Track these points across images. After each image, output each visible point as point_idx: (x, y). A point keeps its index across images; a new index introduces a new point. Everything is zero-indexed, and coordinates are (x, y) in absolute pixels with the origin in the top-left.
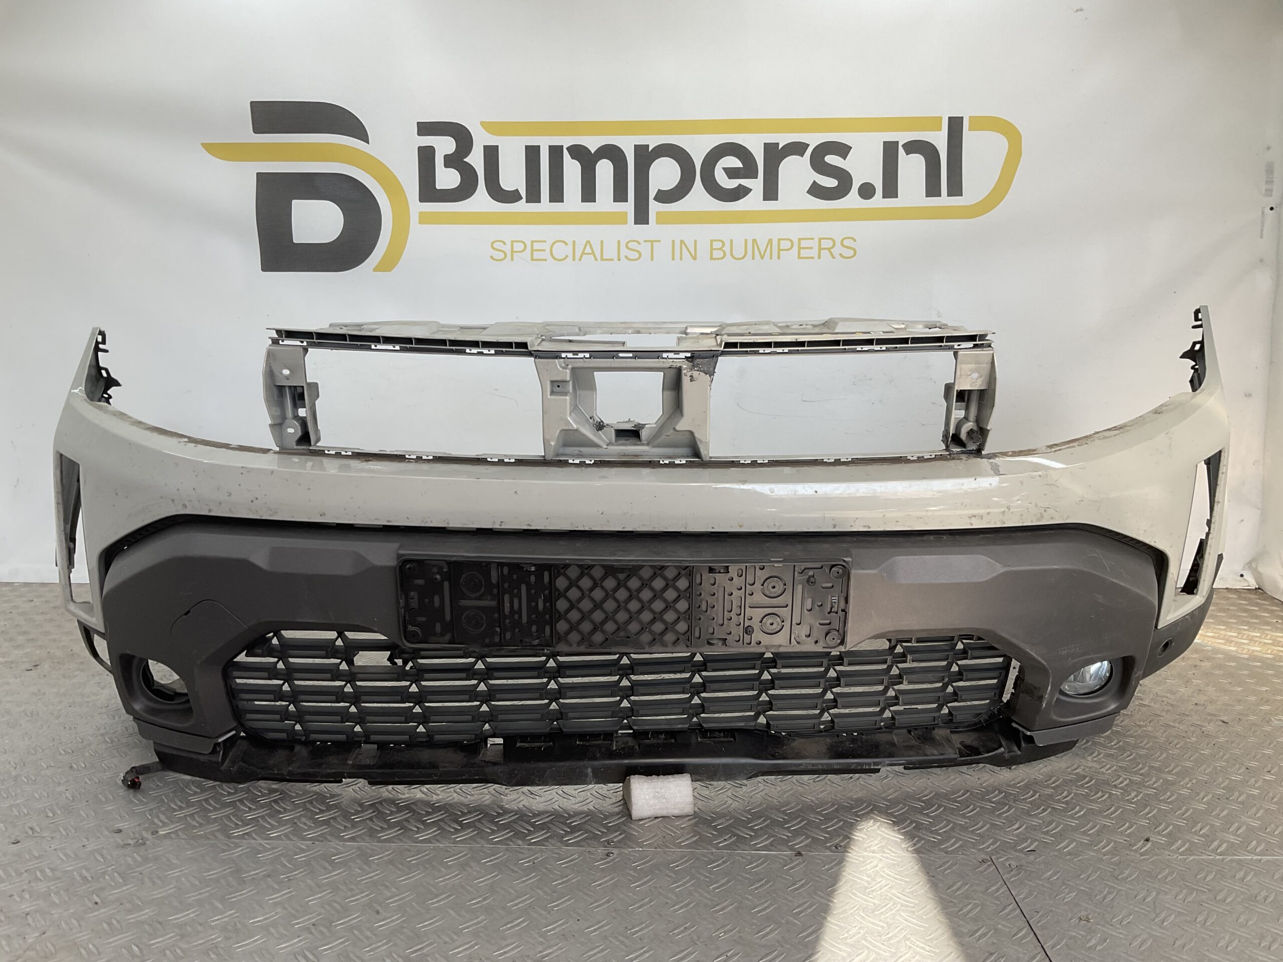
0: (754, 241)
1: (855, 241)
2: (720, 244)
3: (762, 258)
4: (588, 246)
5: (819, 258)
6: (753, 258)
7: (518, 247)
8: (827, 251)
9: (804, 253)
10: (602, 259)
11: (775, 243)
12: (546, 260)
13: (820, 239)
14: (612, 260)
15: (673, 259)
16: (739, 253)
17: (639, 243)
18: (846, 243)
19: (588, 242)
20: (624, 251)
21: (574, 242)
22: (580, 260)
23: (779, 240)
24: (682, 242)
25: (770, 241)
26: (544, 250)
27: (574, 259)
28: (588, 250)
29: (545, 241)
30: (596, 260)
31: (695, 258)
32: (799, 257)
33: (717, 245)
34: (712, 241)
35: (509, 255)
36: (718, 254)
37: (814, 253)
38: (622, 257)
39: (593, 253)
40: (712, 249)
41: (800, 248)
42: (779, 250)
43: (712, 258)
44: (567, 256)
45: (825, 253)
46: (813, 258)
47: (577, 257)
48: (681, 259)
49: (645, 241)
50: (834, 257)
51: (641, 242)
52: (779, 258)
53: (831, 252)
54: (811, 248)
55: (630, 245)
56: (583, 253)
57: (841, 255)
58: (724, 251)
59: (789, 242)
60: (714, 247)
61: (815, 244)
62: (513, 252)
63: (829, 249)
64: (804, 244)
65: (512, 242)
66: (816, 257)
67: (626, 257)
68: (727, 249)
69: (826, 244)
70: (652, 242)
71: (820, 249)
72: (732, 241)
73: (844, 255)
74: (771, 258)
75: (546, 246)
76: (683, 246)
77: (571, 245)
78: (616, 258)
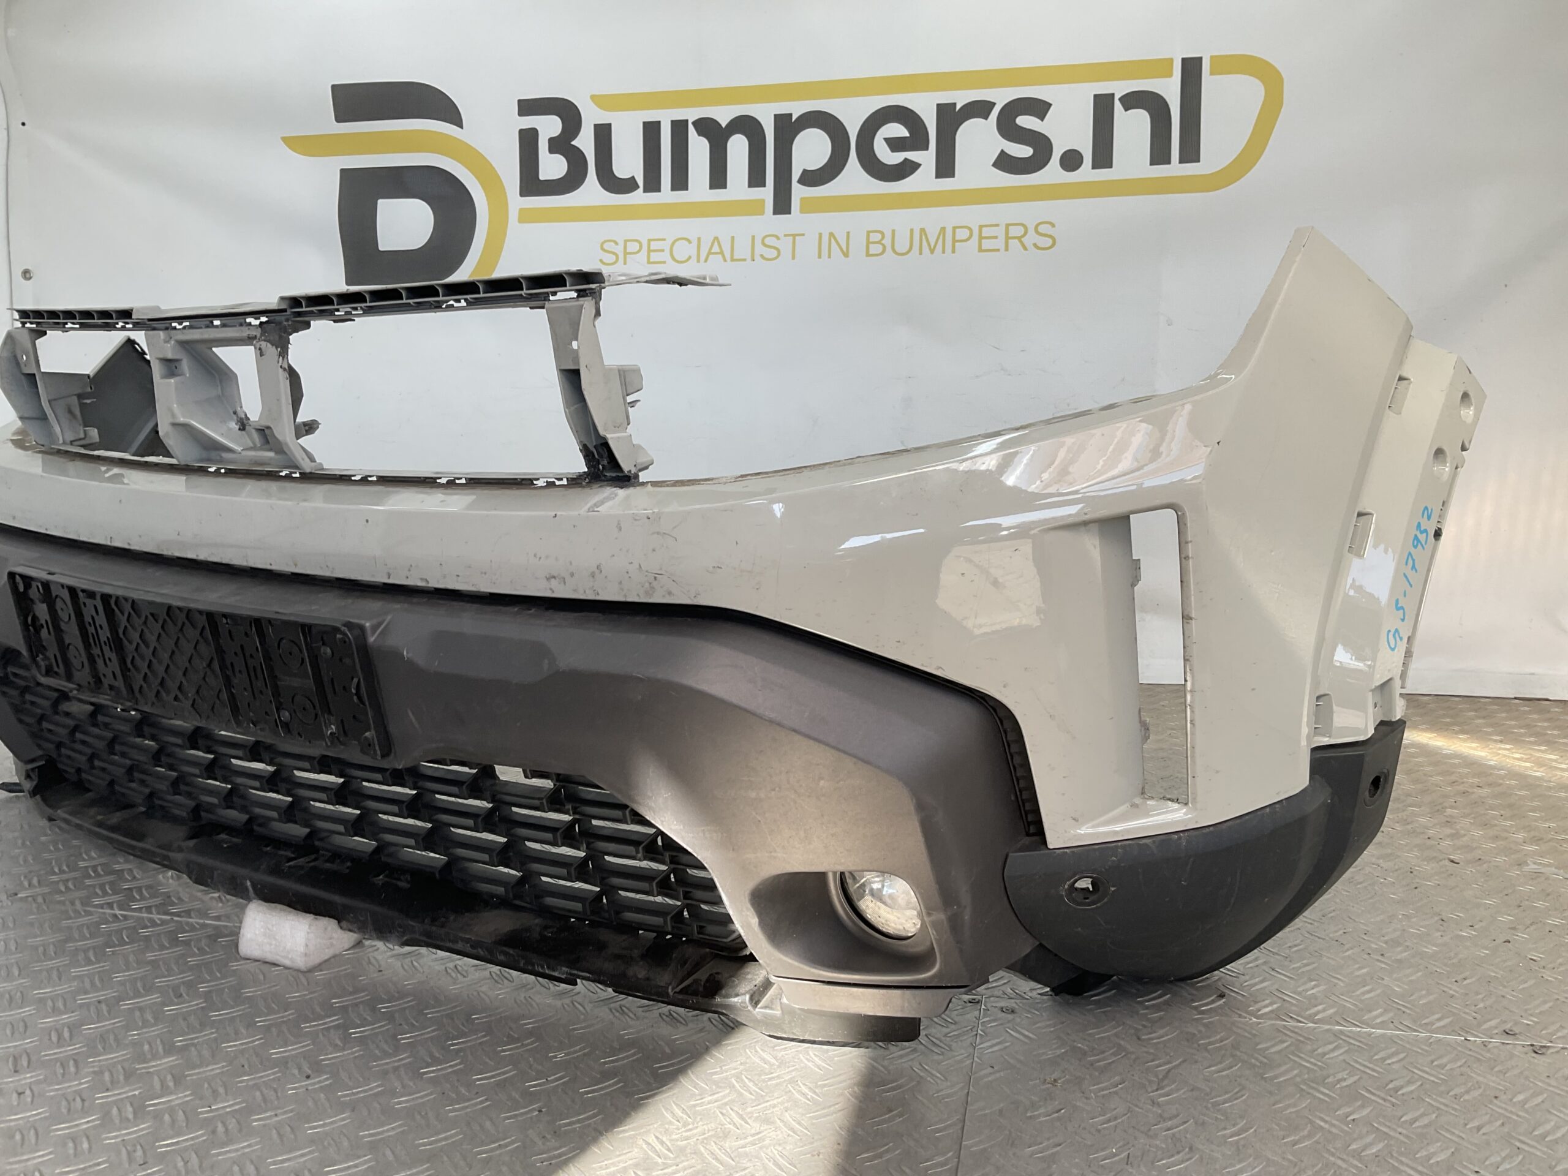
0: (923, 230)
1: (1053, 225)
3: (932, 251)
4: (716, 243)
5: (1007, 249)
6: (921, 253)
7: (633, 247)
8: (1016, 241)
9: (986, 244)
10: (733, 260)
11: (949, 232)
12: (664, 262)
13: (1008, 225)
15: (820, 257)
16: (902, 245)
17: (778, 238)
18: (1042, 228)
19: (716, 238)
20: (759, 249)
21: (699, 239)
22: (706, 261)
23: (954, 228)
24: (831, 235)
25: (943, 229)
26: (662, 251)
27: (698, 261)
28: (716, 249)
29: (664, 240)
30: (725, 261)
31: (846, 255)
32: (980, 250)
33: (875, 237)
34: (868, 233)
35: (621, 256)
36: (875, 249)
37: (1000, 243)
38: (757, 257)
39: (722, 253)
40: (868, 243)
42: (954, 241)
43: (868, 255)
44: (690, 258)
45: (1014, 243)
46: (998, 250)
47: (703, 258)
48: (829, 257)
50: (1025, 248)
51: (781, 235)
52: (953, 252)
53: (1021, 242)
54: (996, 237)
56: (710, 253)
57: (1035, 245)
58: (884, 246)
59: (966, 230)
60: (871, 240)
61: (1000, 232)
62: (626, 253)
63: (1019, 238)
64: (986, 232)
65: (626, 241)
66: (1002, 247)
67: (762, 256)
68: (887, 241)
69: (1015, 231)
70: (794, 236)
71: (1008, 238)
73: (1039, 245)
74: (944, 252)
75: (666, 246)
76: (833, 240)
77: (695, 243)
78: (749, 258)
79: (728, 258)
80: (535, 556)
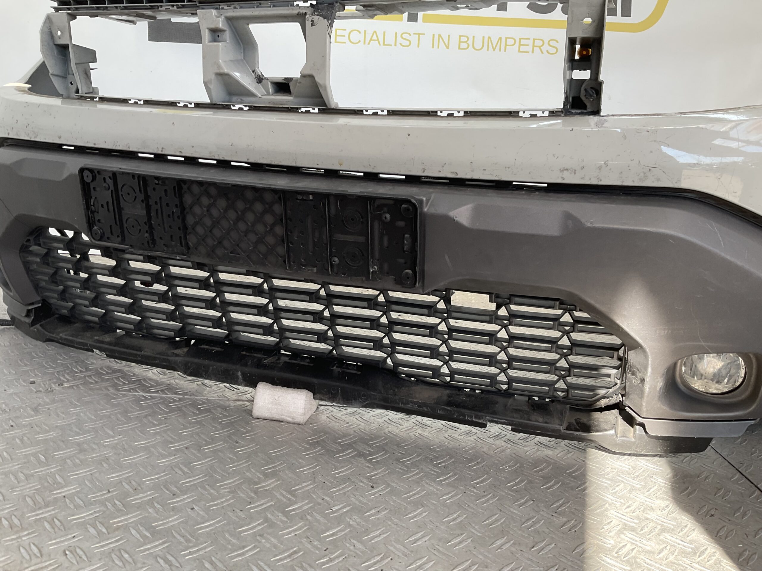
0: (489, 38)
1: (557, 42)
2: (466, 39)
3: (494, 50)
4: (375, 35)
5: (533, 52)
6: (488, 50)
8: (538, 48)
9: (523, 48)
10: (384, 44)
11: (503, 40)
12: (345, 43)
13: (534, 40)
14: (391, 45)
15: (433, 47)
16: (478, 45)
17: (410, 35)
18: (552, 43)
19: (375, 32)
20: (399, 39)
21: (365, 31)
22: (369, 44)
23: (506, 38)
24: (440, 36)
25: (500, 38)
26: (344, 36)
27: (365, 44)
28: (375, 37)
29: (345, 30)
30: (380, 44)
31: (448, 48)
32: (519, 51)
33: (464, 39)
34: (460, 36)
36: (463, 45)
37: (529, 49)
38: (398, 44)
39: (378, 40)
40: (460, 42)
41: (520, 45)
42: (506, 45)
43: (459, 48)
44: (359, 41)
45: (537, 50)
46: (528, 52)
47: (367, 42)
48: (438, 48)
49: (414, 34)
50: (542, 53)
51: (412, 34)
52: (505, 51)
53: (540, 49)
54: (528, 45)
55: (404, 36)
56: (371, 40)
57: (547, 51)
58: (468, 44)
59: (513, 40)
61: (530, 42)
63: (540, 47)
64: (523, 42)
66: (531, 51)
67: (400, 44)
68: (471, 42)
69: (538, 43)
70: (419, 34)
71: (534, 46)
72: (474, 37)
73: (550, 52)
74: (500, 51)
75: (346, 33)
76: (440, 39)
77: (363, 34)
78: (393, 44)
79: (382, 43)
80: (554, 155)
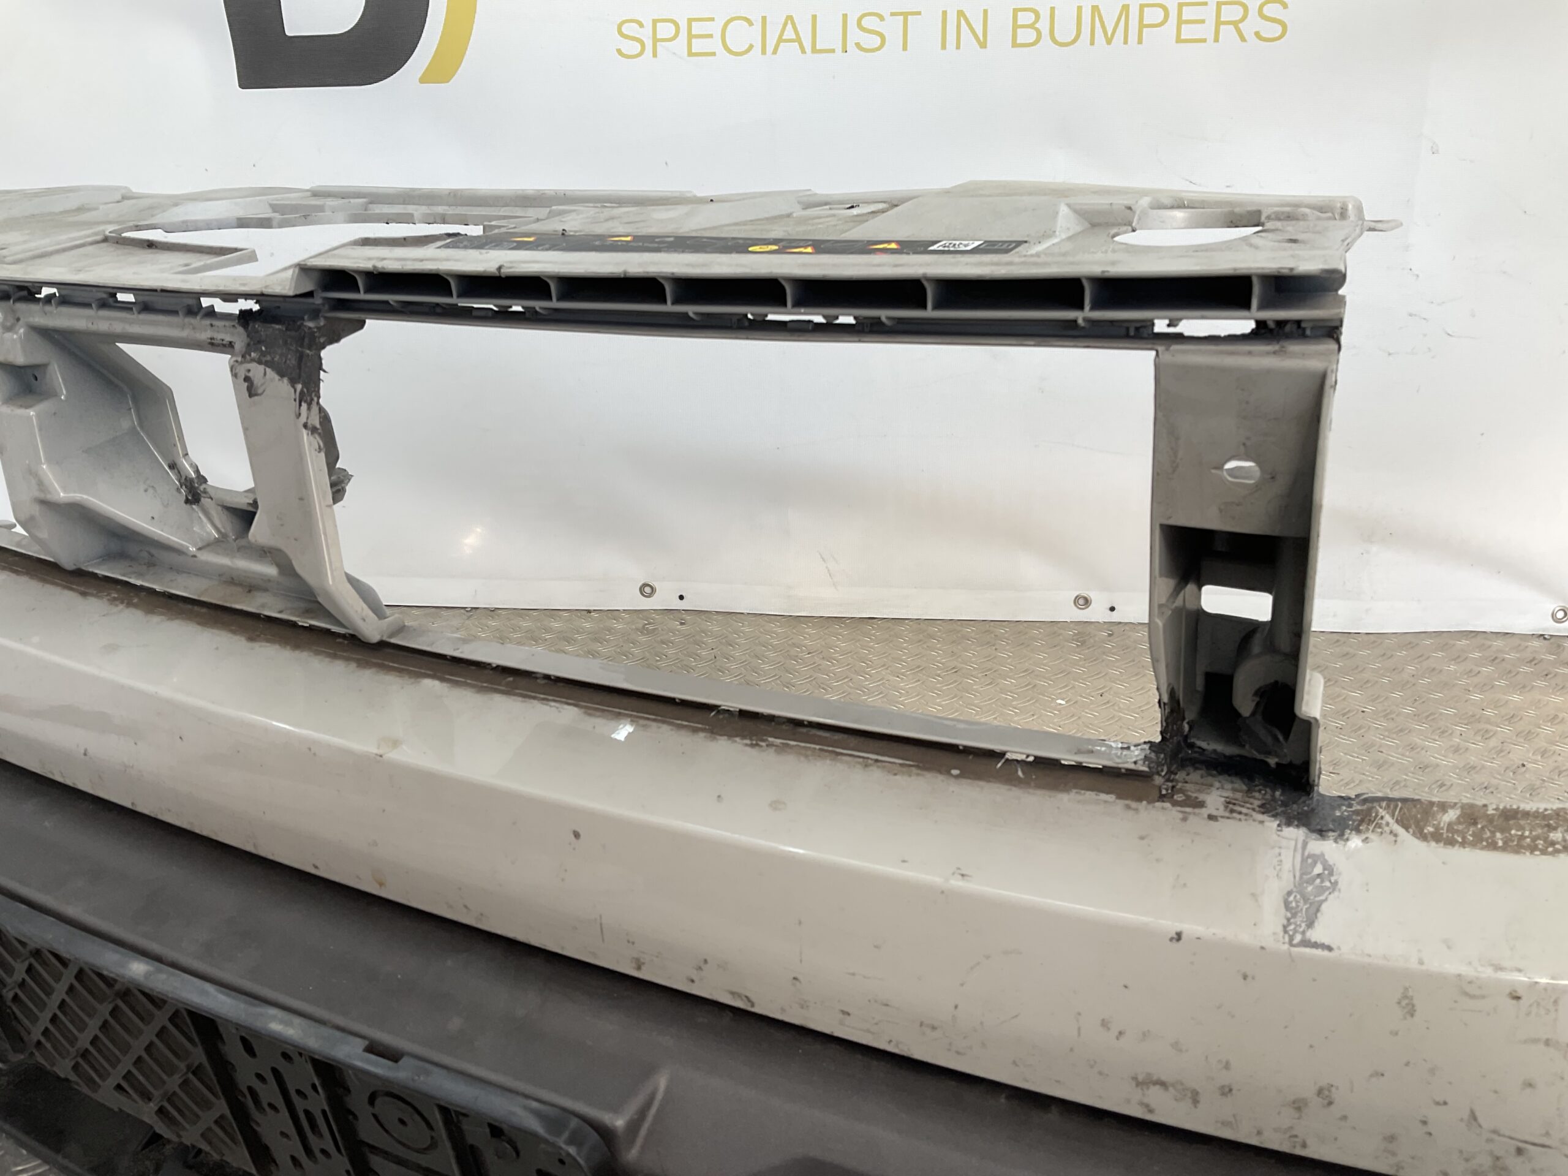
0: (1095, 9)
1: (1286, 6)
2: (1032, 17)
3: (1109, 41)
4: (789, 26)
5: (1216, 40)
6: (1092, 43)
7: (666, 30)
8: (1231, 27)
9: (1187, 32)
10: (814, 50)
11: (1134, 12)
12: (714, 54)
13: (1219, 5)
14: (833, 51)
15: (944, 47)
17: (882, 18)
19: (790, 18)
20: (855, 35)
21: (764, 19)
22: (775, 52)
23: (1142, 7)
24: (961, 14)
25: (1126, 8)
26: (711, 36)
27: (764, 52)
28: (789, 33)
29: (712, 19)
30: (803, 51)
31: (983, 45)
32: (1179, 40)
33: (1025, 18)
34: (1016, 11)
35: (649, 44)
36: (1026, 36)
37: (1206, 30)
38: (850, 46)
39: (798, 40)
40: (1016, 27)
41: (1180, 22)
42: (1142, 26)
43: (1015, 44)
44: (751, 47)
45: (1227, 31)
46: (1204, 41)
47: (770, 49)
49: (892, 14)
50: (1243, 39)
51: (886, 14)
52: (1140, 42)
53: (1238, 29)
54: (1203, 21)
55: (865, 22)
56: (780, 40)
57: (1257, 34)
58: (1038, 30)
59: (1160, 9)
62: (656, 40)
63: (1235, 24)
64: (1188, 13)
65: (655, 22)
66: (1211, 37)
67: (858, 45)
68: (1044, 25)
69: (1231, 13)
70: (905, 15)
71: (1219, 23)
72: (1053, 9)
73: (1264, 35)
74: (1126, 42)
75: (715, 28)
76: (963, 22)
77: (758, 26)
78: (838, 47)
79: (808, 49)
80: (1105, 1024)
